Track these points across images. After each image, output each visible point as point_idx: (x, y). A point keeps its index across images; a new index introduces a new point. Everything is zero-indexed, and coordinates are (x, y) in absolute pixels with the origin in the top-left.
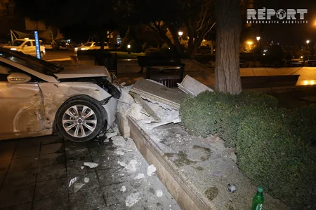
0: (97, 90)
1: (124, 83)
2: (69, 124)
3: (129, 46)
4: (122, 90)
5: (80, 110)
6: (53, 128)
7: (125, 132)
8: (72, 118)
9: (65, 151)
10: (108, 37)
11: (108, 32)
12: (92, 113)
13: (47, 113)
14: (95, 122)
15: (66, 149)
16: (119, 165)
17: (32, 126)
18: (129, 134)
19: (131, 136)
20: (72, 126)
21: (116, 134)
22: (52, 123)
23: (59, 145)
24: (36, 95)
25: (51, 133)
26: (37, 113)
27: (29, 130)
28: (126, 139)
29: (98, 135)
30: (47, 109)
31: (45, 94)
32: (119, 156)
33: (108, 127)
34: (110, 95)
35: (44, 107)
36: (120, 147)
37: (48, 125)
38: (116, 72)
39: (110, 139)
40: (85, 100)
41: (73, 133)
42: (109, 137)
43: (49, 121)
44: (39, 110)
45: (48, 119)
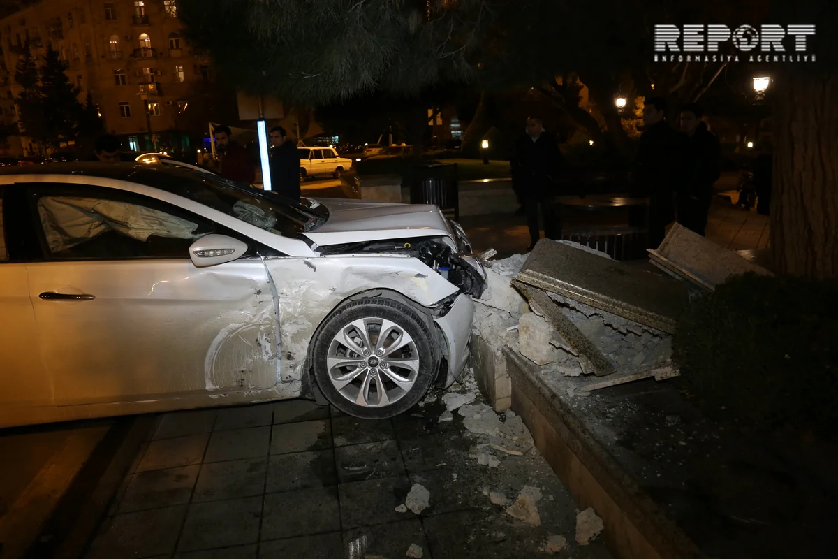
0: (419, 275)
1: (492, 252)
2: (344, 370)
3: (485, 144)
4: (488, 271)
5: (373, 332)
6: (303, 379)
7: (498, 394)
8: (352, 353)
9: (333, 447)
10: (431, 123)
11: (430, 113)
12: (406, 339)
13: (287, 341)
14: (413, 364)
15: (339, 441)
16: (487, 500)
17: (250, 375)
18: (509, 401)
19: (517, 407)
20: (354, 374)
21: (471, 397)
22: (299, 368)
23: (319, 427)
24: (259, 292)
25: (297, 394)
26: (263, 341)
27: (242, 385)
28: (502, 416)
29: (422, 399)
30: (289, 329)
31: (282, 288)
32: (484, 469)
33: (450, 379)
34: (455, 289)
35: (279, 324)
36: (486, 438)
37: (290, 373)
38: (456, 212)
39: (455, 412)
40: (387, 301)
41: (355, 395)
42: (451, 408)
43: (291, 363)
44: (268, 333)
45: (289, 357)
